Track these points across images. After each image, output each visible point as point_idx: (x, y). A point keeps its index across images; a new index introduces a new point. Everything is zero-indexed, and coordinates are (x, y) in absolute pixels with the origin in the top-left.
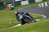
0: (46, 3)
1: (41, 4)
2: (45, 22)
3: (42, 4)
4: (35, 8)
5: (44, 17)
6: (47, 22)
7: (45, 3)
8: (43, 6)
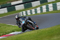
0: (29, 11)
2: (28, 35)
3: (24, 12)
7: (27, 11)
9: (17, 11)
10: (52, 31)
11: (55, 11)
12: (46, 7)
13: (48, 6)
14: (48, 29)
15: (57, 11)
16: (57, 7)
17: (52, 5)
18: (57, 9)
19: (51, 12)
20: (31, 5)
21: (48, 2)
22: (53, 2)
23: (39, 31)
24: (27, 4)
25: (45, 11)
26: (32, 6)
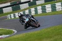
1: (10, 15)
3: (12, 15)
4: (3, 20)
5: (14, 32)
6: (17, 38)
7: (15, 14)
8: (13, 17)
9: (4, 14)
10: (41, 34)
11: (44, 14)
12: (34, 9)
13: (37, 8)
14: (36, 32)
15: (46, 13)
16: (46, 9)
17: (41, 8)
18: (46, 12)
19: (40, 15)
20: (20, 7)
21: (37, 4)
22: (41, 5)
23: (28, 35)
24: (15, 6)
25: (34, 14)
26: (20, 9)
